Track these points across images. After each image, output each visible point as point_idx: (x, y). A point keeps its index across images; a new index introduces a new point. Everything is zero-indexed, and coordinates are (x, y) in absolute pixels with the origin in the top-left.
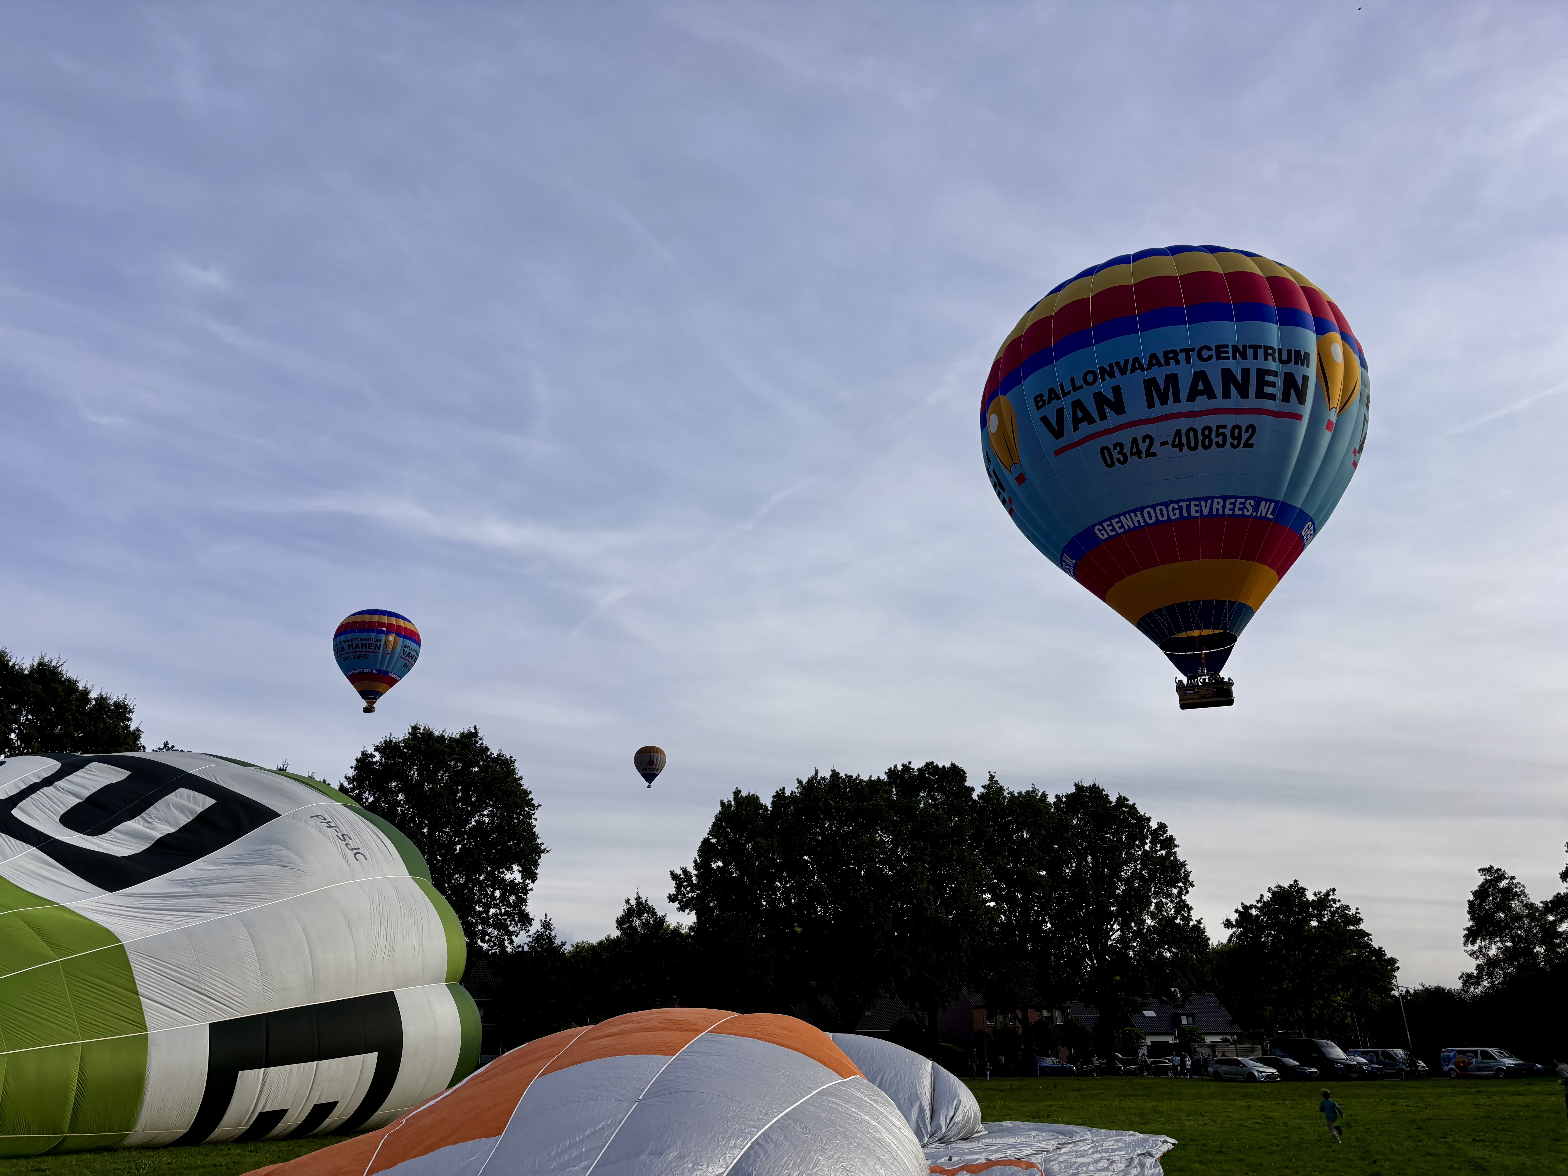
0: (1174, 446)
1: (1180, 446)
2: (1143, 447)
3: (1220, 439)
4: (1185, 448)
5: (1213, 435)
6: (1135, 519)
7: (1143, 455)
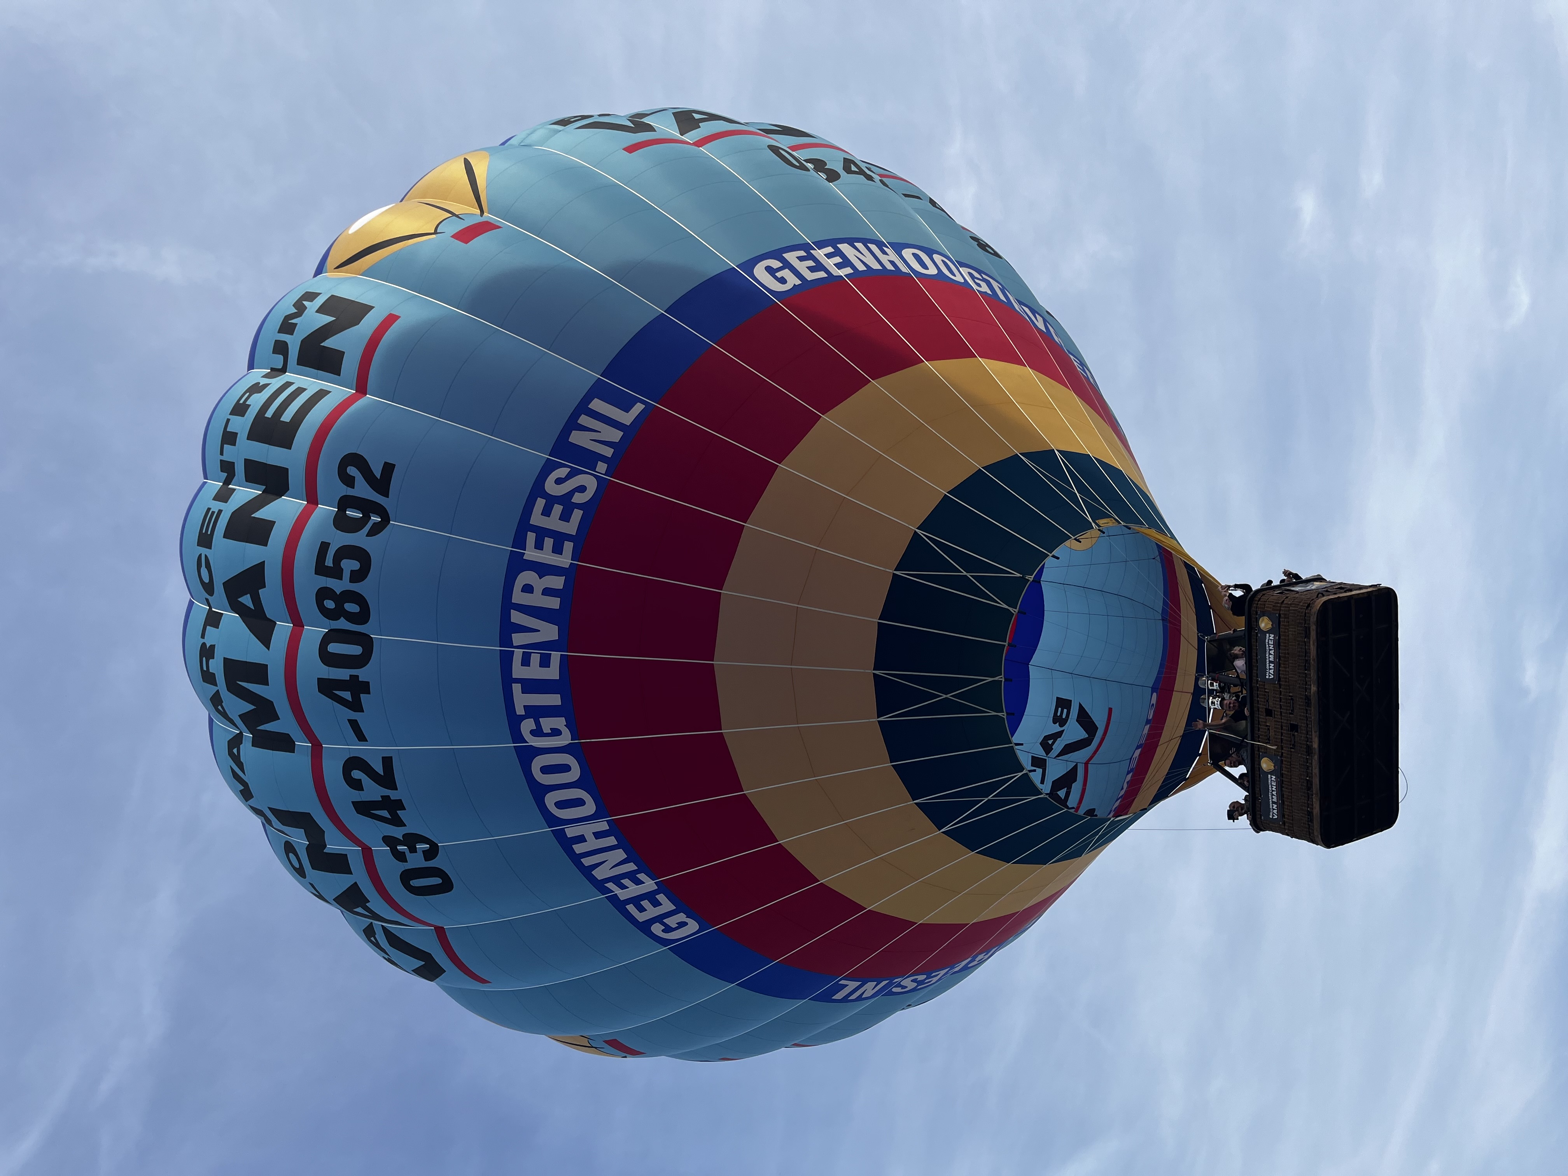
0: (356, 706)
1: (359, 687)
2: (373, 791)
3: (349, 565)
4: (363, 674)
5: (338, 586)
6: (592, 844)
7: (393, 795)
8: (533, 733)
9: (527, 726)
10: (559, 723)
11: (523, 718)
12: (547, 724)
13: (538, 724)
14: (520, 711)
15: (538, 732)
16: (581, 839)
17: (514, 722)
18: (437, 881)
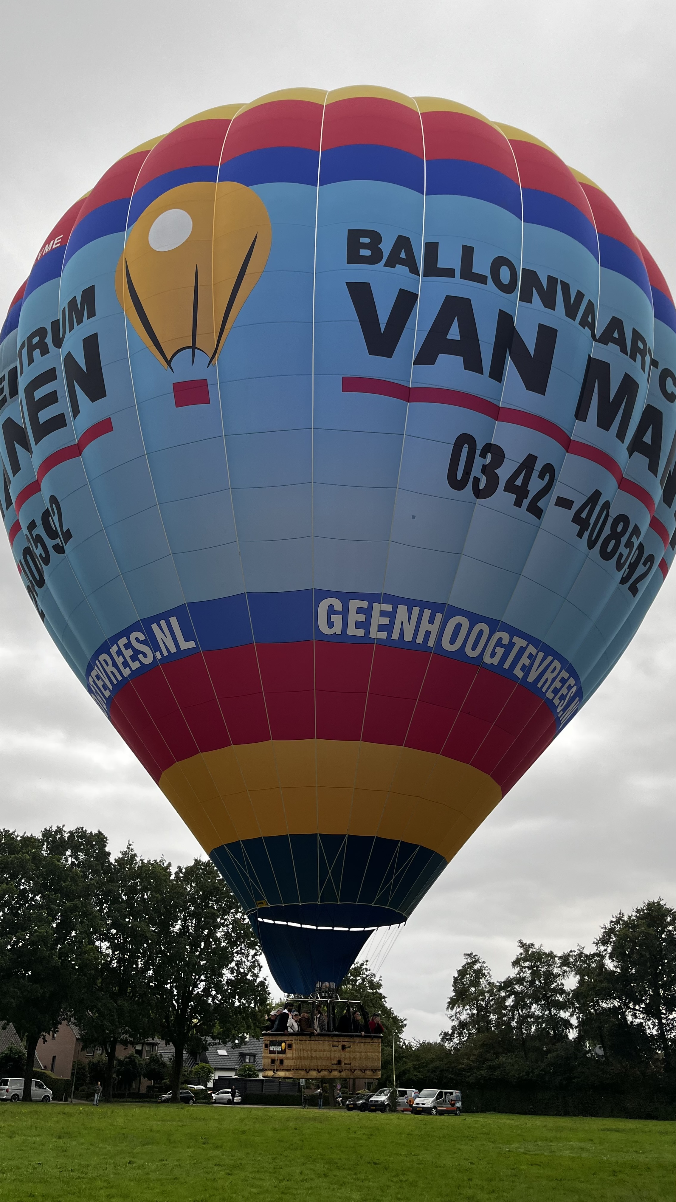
1: (583, 527)
2: (533, 486)
4: (586, 535)
6: (425, 626)
7: (525, 502)
8: (500, 639)
9: (506, 638)
10: (496, 661)
11: (511, 639)
12: (500, 651)
13: (503, 646)
14: (516, 639)
15: (499, 643)
16: (431, 621)
17: (513, 632)
18: (459, 476)
